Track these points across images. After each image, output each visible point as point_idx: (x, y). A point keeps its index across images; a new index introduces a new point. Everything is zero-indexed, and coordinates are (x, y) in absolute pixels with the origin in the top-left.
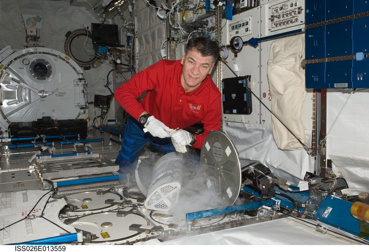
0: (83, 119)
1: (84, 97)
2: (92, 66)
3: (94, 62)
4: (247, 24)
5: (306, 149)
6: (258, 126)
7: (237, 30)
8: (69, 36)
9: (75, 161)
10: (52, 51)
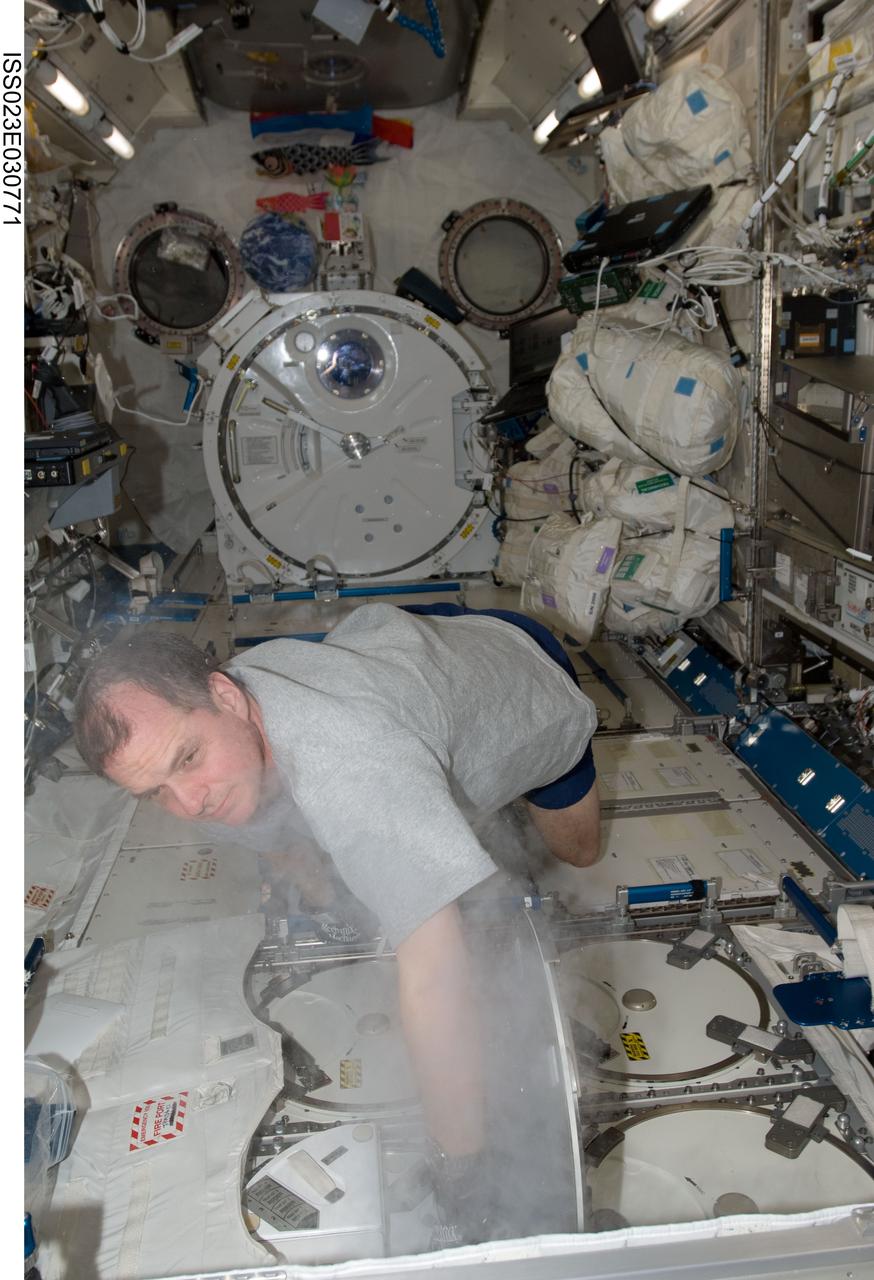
8: (452, 227)
10: (383, 301)
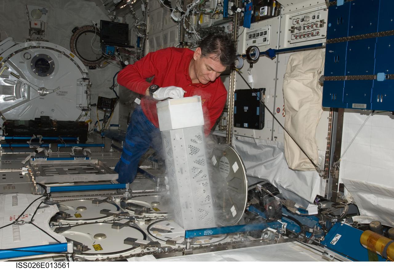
0: (84, 122)
1: (87, 98)
2: (98, 66)
3: (100, 62)
4: (266, 34)
5: (318, 171)
6: (270, 143)
7: (254, 39)
9: (72, 166)
10: (56, 47)
